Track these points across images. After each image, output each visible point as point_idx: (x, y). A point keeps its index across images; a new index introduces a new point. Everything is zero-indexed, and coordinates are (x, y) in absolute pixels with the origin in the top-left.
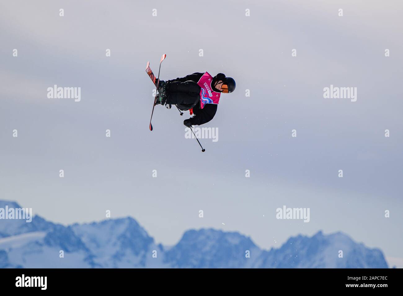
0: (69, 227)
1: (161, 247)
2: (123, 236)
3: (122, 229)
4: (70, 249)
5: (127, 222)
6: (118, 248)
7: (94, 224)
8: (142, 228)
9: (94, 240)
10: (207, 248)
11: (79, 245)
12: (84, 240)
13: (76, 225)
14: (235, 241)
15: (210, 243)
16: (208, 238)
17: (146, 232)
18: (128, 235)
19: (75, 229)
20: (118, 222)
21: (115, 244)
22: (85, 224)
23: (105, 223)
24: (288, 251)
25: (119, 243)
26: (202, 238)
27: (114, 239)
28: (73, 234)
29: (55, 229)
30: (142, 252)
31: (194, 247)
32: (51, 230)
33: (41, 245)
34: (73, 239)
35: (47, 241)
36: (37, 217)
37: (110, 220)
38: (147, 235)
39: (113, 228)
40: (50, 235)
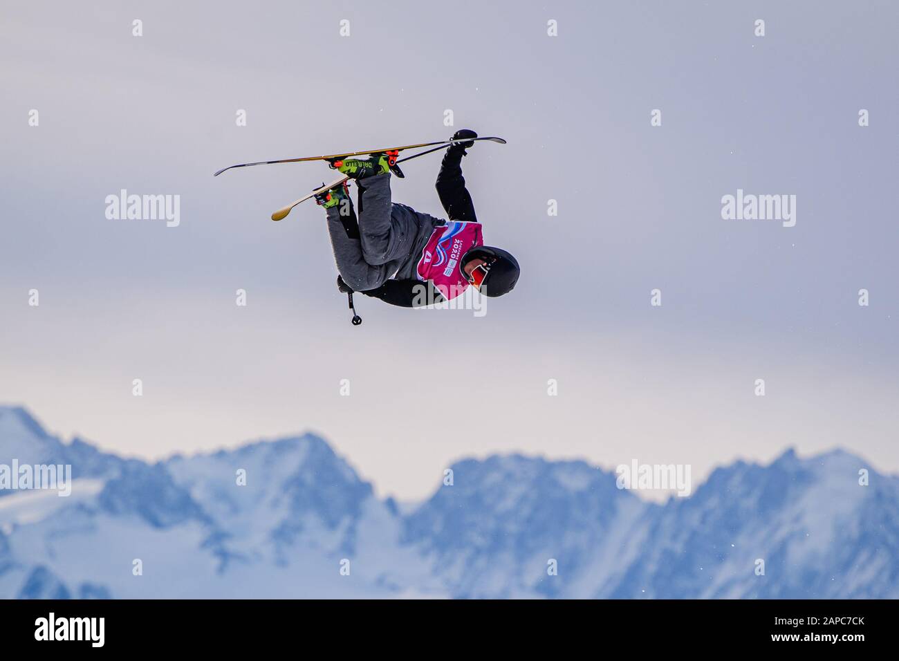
0: (160, 466)
1: (391, 504)
2: (296, 482)
3: (291, 464)
4: (164, 518)
5: (305, 445)
6: (282, 514)
7: (221, 454)
8: (343, 460)
9: (224, 494)
10: (508, 504)
11: (187, 507)
12: (198, 494)
13: (177, 458)
14: (576, 483)
15: (517, 490)
16: (509, 476)
17: (352, 469)
18: (309, 478)
19: (173, 469)
20: (282, 446)
21: (275, 503)
22: (199, 456)
23: (247, 451)
24: (713, 502)
25: (287, 500)
26: (494, 478)
27: (273, 491)
28: (170, 480)
29: (125, 472)
30: (345, 522)
31: (476, 501)
32: (115, 474)
33: (91, 512)
34: (171, 495)
35: (107, 503)
36: (78, 443)
37: (262, 443)
38: (357, 477)
39: (269, 462)
40: (112, 487)
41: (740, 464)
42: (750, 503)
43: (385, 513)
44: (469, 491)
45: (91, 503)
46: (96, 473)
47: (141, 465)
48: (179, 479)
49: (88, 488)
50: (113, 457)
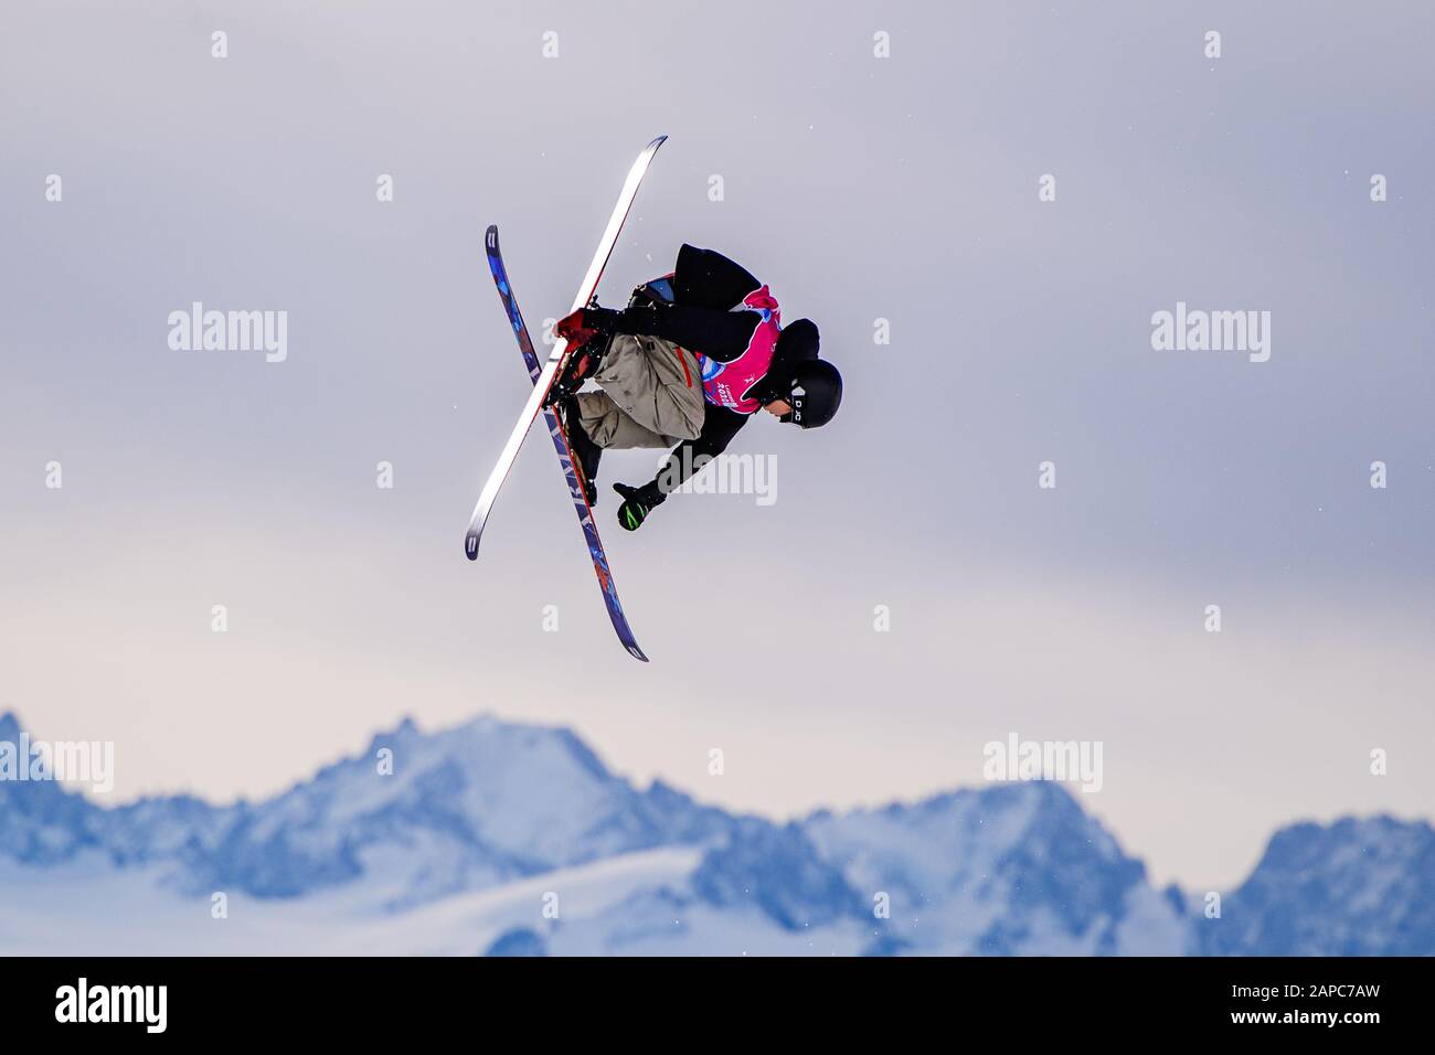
0: (794, 828)
1: (1175, 896)
2: (1019, 857)
3: (1011, 827)
4: (801, 914)
5: (1032, 798)
6: (997, 909)
7: (894, 810)
8: (1096, 823)
9: (896, 878)
10: (1368, 899)
11: (840, 897)
12: (857, 875)
13: (822, 815)
15: (1384, 877)
16: (1371, 853)
17: (1111, 838)
18: (1039, 851)
19: (816, 834)
20: (998, 797)
21: (983, 892)
22: (858, 813)
23: (938, 804)
25: (1002, 887)
26: (1345, 855)
27: (981, 872)
28: (810, 852)
29: (735, 836)
30: (1100, 923)
31: (1316, 893)
32: (720, 841)
33: (680, 903)
34: (812, 876)
35: (707, 887)
36: (659, 789)
37: (963, 793)
38: (1118, 851)
39: (972, 825)
40: (715, 862)
43: (1164, 912)
44: (1304, 877)
45: (681, 888)
46: (689, 838)
47: (763, 826)
48: (824, 851)
49: (677, 863)
50: (716, 813)
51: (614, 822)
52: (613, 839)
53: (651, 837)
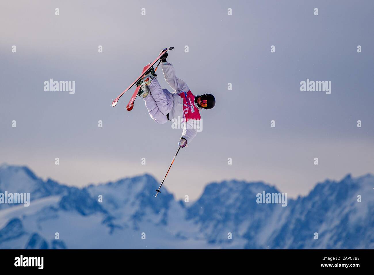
0: (84, 190)
1: (182, 203)
2: (142, 195)
3: (139, 187)
4: (87, 211)
5: (145, 179)
6: (136, 208)
7: (110, 184)
9: (110, 200)
10: (231, 201)
11: (96, 207)
12: (100, 200)
13: (91, 186)
15: (234, 196)
16: (231, 190)
18: (147, 193)
19: (90, 191)
20: (135, 180)
21: (133, 204)
22: (101, 185)
23: (121, 182)
24: (317, 198)
25: (138, 202)
26: (224, 190)
27: (132, 199)
28: (88, 195)
29: (70, 192)
30: (163, 211)
31: (217, 200)
32: (66, 193)
33: (56, 210)
34: (89, 201)
35: (63, 206)
36: (50, 181)
37: (127, 179)
38: (167, 192)
39: (130, 187)
40: (65, 199)
41: (328, 182)
42: (333, 198)
43: (179, 207)
44: (214, 196)
45: (56, 206)
46: (58, 193)
47: (76, 189)
48: (92, 195)
49: (55, 200)
50: (65, 187)
51: (38, 190)
52: (38, 195)
53: (48, 193)
